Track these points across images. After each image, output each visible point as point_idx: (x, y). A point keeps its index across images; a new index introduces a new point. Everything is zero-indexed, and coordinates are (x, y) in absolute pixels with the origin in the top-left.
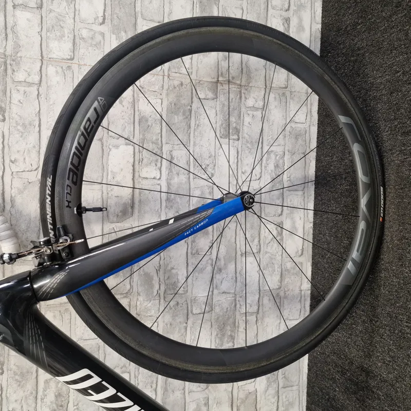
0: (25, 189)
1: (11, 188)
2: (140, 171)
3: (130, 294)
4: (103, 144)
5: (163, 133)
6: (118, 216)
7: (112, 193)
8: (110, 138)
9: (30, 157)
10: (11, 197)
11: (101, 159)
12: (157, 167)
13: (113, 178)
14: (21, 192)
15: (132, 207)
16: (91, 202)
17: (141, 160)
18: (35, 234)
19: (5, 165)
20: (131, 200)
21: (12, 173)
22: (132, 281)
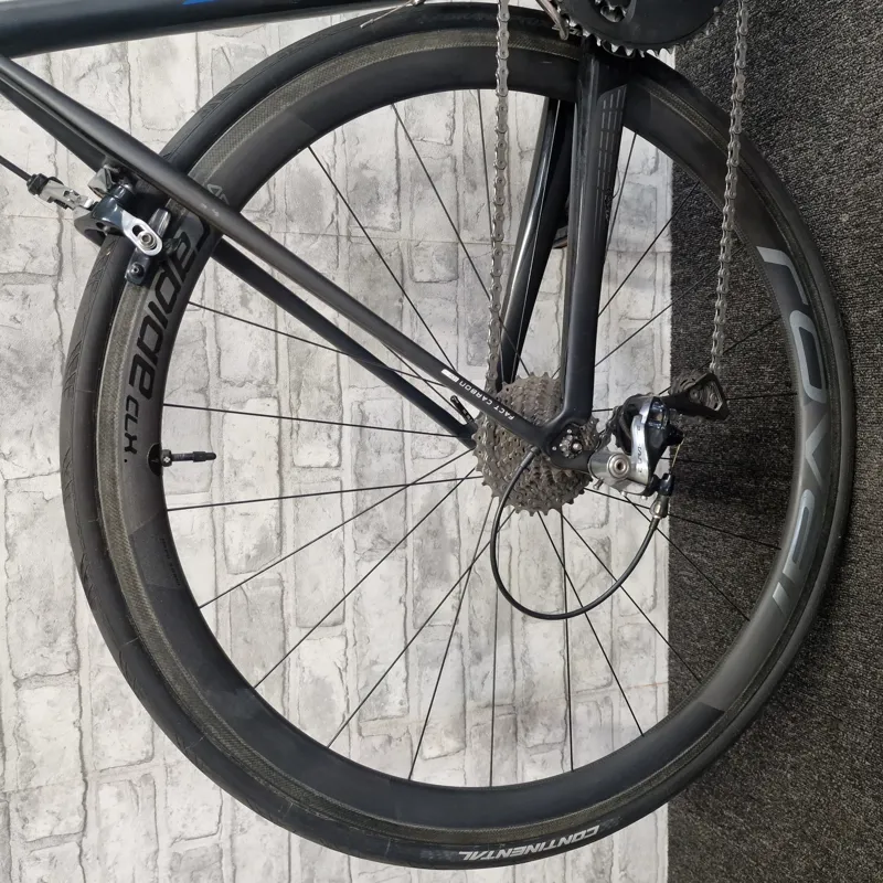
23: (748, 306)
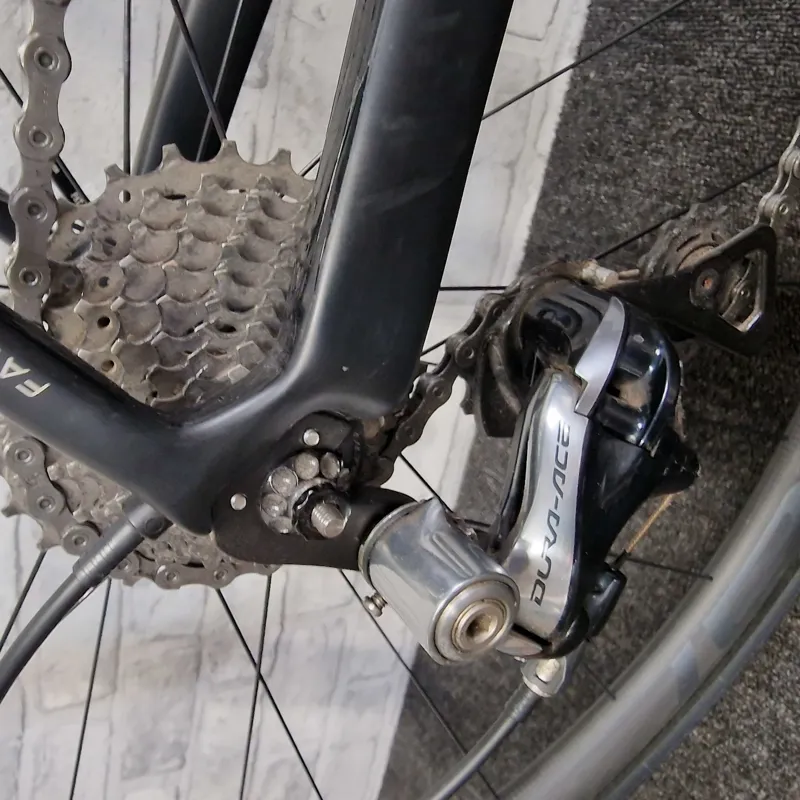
23: (753, 49)
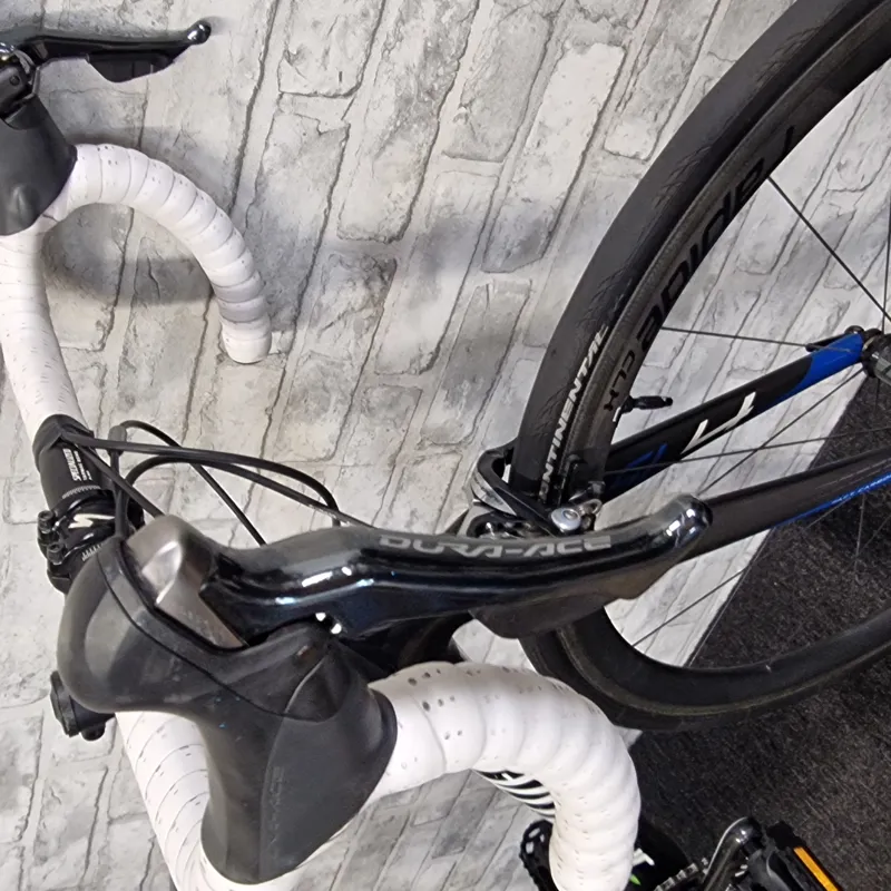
0: (302, 150)
1: (267, 145)
2: (610, 131)
3: (466, 448)
4: (550, 34)
5: (714, 20)
6: (509, 253)
7: (520, 188)
8: (578, 15)
9: (344, 49)
10: (260, 172)
11: (530, 81)
12: (656, 124)
13: (539, 144)
14: (288, 160)
15: (551, 234)
16: (461, 211)
17: (627, 97)
18: (296, 287)
19: (266, 66)
20: (555, 212)
21: (281, 96)
22: (479, 419)
